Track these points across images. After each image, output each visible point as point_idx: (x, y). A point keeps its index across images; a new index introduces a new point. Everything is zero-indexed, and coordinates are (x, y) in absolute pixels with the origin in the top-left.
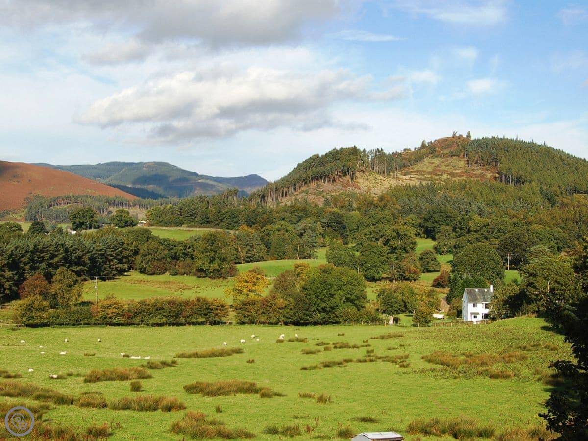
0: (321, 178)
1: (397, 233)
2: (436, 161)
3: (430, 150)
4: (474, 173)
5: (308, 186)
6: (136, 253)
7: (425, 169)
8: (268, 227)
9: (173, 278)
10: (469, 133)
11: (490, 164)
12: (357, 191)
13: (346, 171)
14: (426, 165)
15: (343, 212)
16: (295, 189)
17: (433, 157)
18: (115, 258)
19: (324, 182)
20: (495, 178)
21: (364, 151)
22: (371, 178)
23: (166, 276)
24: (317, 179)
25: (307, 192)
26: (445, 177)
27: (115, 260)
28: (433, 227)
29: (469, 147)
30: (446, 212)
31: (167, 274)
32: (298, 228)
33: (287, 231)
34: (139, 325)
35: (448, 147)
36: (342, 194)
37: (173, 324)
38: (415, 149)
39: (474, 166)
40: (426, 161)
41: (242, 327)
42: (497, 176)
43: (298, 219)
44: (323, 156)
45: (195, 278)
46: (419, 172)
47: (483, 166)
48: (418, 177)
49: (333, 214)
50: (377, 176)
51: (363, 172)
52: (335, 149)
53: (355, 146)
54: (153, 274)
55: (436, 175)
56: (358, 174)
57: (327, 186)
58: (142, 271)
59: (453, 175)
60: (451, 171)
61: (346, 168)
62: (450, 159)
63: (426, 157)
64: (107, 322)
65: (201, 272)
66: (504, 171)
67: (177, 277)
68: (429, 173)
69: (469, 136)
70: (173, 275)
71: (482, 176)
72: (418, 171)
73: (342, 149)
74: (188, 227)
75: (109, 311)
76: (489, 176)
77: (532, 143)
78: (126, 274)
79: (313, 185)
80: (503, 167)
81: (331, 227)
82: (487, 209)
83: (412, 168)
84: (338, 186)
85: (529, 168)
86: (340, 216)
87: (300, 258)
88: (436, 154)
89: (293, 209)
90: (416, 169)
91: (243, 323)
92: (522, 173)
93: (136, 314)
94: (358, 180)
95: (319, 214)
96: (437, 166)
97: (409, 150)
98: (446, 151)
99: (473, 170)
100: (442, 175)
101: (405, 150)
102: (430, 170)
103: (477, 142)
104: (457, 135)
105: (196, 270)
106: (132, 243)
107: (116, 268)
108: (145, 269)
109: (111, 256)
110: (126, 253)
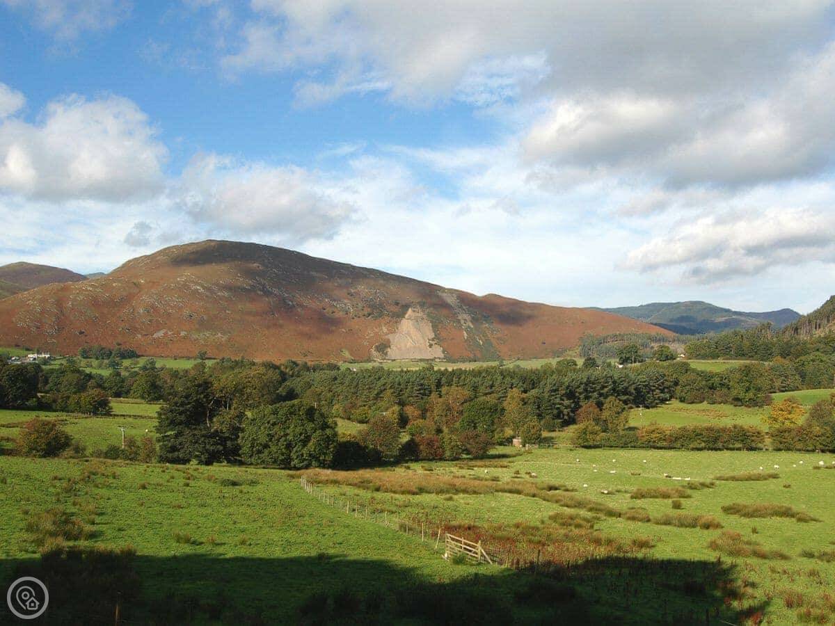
6: (676, 384)
8: (802, 358)
9: (711, 407)
16: (828, 321)
18: (657, 388)
23: (705, 405)
27: (657, 391)
31: (705, 402)
33: (822, 361)
37: (712, 449)
41: (779, 453)
45: (732, 407)
54: (692, 403)
58: (682, 400)
64: (651, 445)
65: (738, 401)
67: (715, 405)
70: (711, 404)
74: (723, 359)
75: (653, 436)
78: (667, 402)
89: (827, 340)
91: (780, 450)
93: (677, 439)
105: (733, 399)
106: (672, 375)
107: (659, 397)
108: (684, 398)
109: (654, 386)
110: (667, 384)
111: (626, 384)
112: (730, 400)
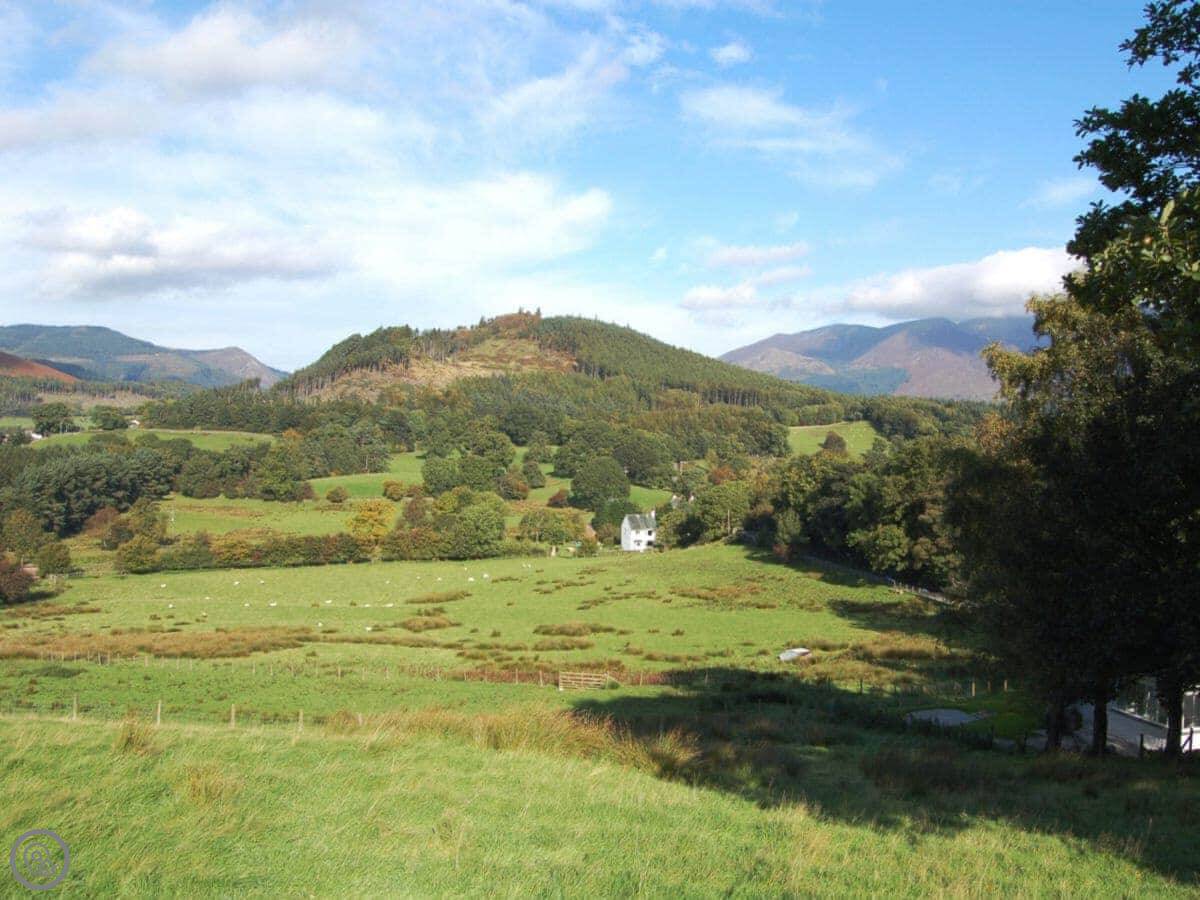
0: (367, 365)
1: (494, 442)
2: (501, 344)
3: (493, 329)
4: (548, 360)
5: (350, 375)
6: (177, 471)
7: (487, 353)
8: (316, 431)
9: (231, 503)
10: (539, 310)
11: (565, 349)
12: (413, 382)
13: (399, 357)
14: (489, 347)
15: (403, 410)
16: (333, 379)
17: (498, 338)
18: (154, 478)
19: (371, 371)
20: (575, 367)
21: (417, 331)
22: (427, 365)
23: (221, 500)
24: (362, 367)
25: (348, 383)
26: (512, 364)
27: (154, 481)
28: (517, 430)
29: (541, 328)
30: (531, 412)
31: (222, 496)
32: (355, 432)
33: (342, 436)
34: (270, 566)
35: (516, 325)
36: (394, 386)
38: (472, 327)
39: (548, 351)
40: (488, 343)
42: (575, 363)
43: (349, 420)
44: (366, 337)
45: (260, 501)
46: (481, 358)
47: (558, 351)
48: (481, 364)
49: (395, 414)
50: (435, 363)
51: (418, 358)
52: (381, 329)
53: (407, 326)
54: (204, 497)
55: (501, 361)
56: (413, 361)
57: (375, 375)
58: (187, 494)
59: (523, 362)
60: (520, 356)
61: (398, 354)
62: (518, 342)
63: (489, 338)
64: (232, 563)
65: (269, 494)
66: (584, 359)
67: (237, 500)
68: (493, 359)
69: (538, 313)
70: (231, 498)
71: (557, 364)
72: (477, 356)
73: (390, 328)
74: (202, 429)
75: (235, 551)
76: (566, 363)
77: (613, 325)
78: (165, 497)
79: (356, 374)
80: (584, 353)
81: (393, 429)
82: (577, 408)
83: (472, 352)
84: (388, 376)
85: (613, 356)
86: (402, 416)
87: (371, 472)
88: (500, 334)
89: (340, 407)
90: (476, 353)
91: (390, 560)
92: (605, 362)
93: (268, 554)
94: (413, 368)
95: (375, 414)
96: (503, 350)
97: (465, 328)
98: (513, 332)
99: (547, 356)
100: (509, 362)
101: (459, 328)
102: (493, 354)
103: (549, 321)
104: (525, 311)
105: (263, 492)
106: (171, 458)
107: (155, 491)
108: (192, 491)
109: (149, 475)
110: (164, 471)
111: (120, 474)
112: (258, 492)
